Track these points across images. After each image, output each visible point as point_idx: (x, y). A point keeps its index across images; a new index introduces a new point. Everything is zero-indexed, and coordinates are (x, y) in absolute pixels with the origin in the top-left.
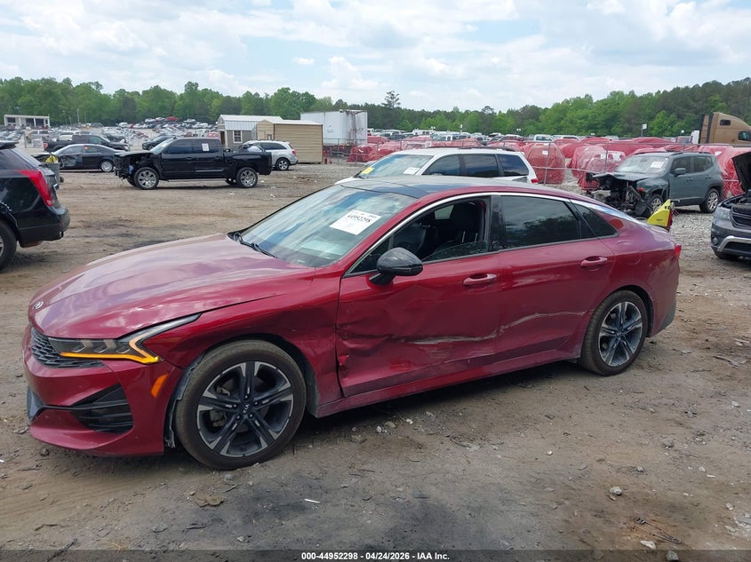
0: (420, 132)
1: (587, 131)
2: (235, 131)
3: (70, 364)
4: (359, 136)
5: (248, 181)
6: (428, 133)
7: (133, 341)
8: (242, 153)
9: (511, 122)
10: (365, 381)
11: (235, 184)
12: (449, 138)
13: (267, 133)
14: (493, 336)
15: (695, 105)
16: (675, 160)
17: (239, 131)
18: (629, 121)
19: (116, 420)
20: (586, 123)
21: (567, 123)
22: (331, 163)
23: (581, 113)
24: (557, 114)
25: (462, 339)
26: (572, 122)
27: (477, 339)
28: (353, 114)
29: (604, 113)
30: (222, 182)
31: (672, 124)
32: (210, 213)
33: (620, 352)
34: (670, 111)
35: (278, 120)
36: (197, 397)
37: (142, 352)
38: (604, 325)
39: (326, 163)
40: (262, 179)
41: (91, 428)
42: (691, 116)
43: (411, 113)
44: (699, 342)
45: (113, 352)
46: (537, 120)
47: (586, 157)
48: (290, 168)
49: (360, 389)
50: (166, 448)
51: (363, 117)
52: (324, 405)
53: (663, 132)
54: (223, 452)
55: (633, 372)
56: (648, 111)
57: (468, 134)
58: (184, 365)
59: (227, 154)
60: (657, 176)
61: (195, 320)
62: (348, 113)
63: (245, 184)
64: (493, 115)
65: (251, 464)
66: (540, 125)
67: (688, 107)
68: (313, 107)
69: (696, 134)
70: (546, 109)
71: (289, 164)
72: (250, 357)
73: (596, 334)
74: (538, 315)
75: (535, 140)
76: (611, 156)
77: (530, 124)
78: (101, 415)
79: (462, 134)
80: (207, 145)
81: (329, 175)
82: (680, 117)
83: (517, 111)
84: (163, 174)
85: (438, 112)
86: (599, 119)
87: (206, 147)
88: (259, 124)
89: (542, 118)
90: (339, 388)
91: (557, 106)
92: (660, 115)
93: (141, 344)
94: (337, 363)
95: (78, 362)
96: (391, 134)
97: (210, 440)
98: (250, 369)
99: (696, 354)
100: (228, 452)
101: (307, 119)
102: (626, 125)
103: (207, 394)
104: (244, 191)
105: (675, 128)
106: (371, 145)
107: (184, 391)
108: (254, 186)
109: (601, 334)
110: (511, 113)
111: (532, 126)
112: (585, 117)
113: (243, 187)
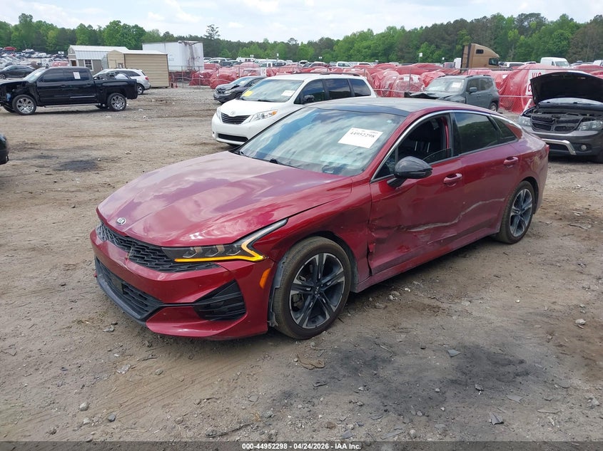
0: (243, 59)
1: (370, 58)
2: (86, 60)
3: (186, 267)
4: (197, 64)
5: (118, 105)
6: (249, 60)
7: (244, 244)
8: (111, 80)
9: (311, 51)
10: (384, 262)
11: (106, 107)
12: (269, 65)
13: (118, 62)
14: (456, 221)
15: (448, 38)
16: (469, 81)
17: (90, 61)
18: (401, 50)
19: (231, 310)
20: (369, 52)
21: (356, 52)
22: (177, 87)
23: (365, 44)
24: (347, 44)
25: (439, 225)
26: (359, 51)
27: (448, 224)
28: (190, 45)
29: (383, 44)
30: (93, 107)
31: (432, 53)
32: (104, 134)
33: (520, 227)
34: (431, 42)
35: (124, 50)
36: (289, 285)
37: (252, 253)
38: (513, 207)
39: (172, 87)
40: (130, 103)
41: (205, 319)
42: (445, 46)
43: (229, 43)
44: (551, 215)
45: (223, 254)
46: (332, 49)
47: (388, 80)
48: (145, 92)
49: (381, 268)
50: (269, 327)
51: (199, 47)
52: (362, 283)
53: (426, 59)
54: (304, 326)
55: (525, 239)
56: (415, 42)
57: (283, 61)
58: (277, 259)
59: (97, 81)
60: (457, 93)
61: (285, 224)
62: (186, 44)
63: (116, 108)
64: (296, 45)
65: (320, 332)
66: (334, 54)
67: (443, 39)
68: (143, 38)
69: (458, 61)
70: (339, 40)
71: (144, 89)
72: (320, 250)
73: (509, 213)
74: (480, 203)
75: (337, 66)
76: (411, 78)
77: (327, 53)
78: (220, 307)
79: (279, 61)
80: (78, 73)
81: (181, 97)
82: (437, 47)
83: (316, 43)
84: (40, 100)
85: (251, 43)
86: (380, 48)
87: (77, 76)
88: (109, 54)
89: (335, 48)
90: (368, 270)
91: (347, 38)
92: (424, 45)
93: (251, 246)
94: (368, 249)
95: (192, 266)
96: (219, 61)
97: (297, 317)
98: (321, 258)
99: (555, 224)
100: (307, 326)
101: (148, 49)
102: (400, 54)
103: (296, 281)
104: (113, 114)
105: (435, 56)
106: (209, 71)
107: (280, 281)
108: (124, 109)
109: (512, 214)
110: (310, 44)
111: (328, 55)
112: (369, 47)
113: (114, 110)
